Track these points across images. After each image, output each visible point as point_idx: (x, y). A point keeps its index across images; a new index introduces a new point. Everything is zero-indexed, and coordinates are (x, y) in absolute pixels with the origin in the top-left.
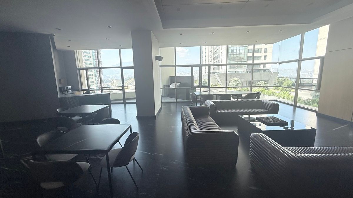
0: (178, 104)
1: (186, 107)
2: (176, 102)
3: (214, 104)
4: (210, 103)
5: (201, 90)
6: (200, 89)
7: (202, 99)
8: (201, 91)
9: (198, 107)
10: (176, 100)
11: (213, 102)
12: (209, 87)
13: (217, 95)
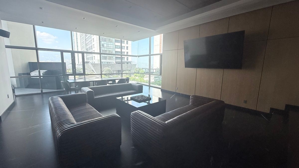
0: (44, 95)
1: (55, 97)
2: (42, 93)
3: (92, 90)
4: (87, 89)
5: (75, 77)
6: (73, 76)
7: (77, 86)
8: (75, 79)
9: (73, 95)
10: (42, 91)
11: (90, 88)
12: (84, 74)
13: (93, 81)
